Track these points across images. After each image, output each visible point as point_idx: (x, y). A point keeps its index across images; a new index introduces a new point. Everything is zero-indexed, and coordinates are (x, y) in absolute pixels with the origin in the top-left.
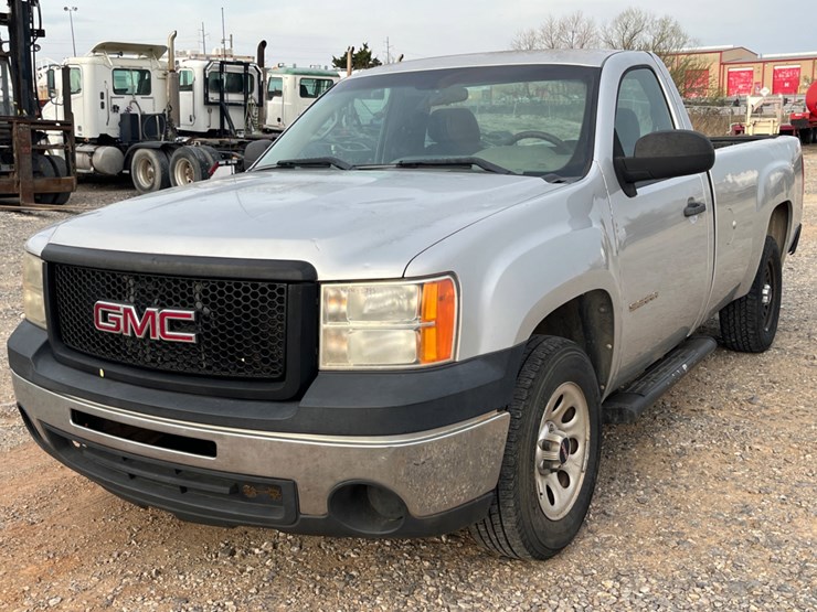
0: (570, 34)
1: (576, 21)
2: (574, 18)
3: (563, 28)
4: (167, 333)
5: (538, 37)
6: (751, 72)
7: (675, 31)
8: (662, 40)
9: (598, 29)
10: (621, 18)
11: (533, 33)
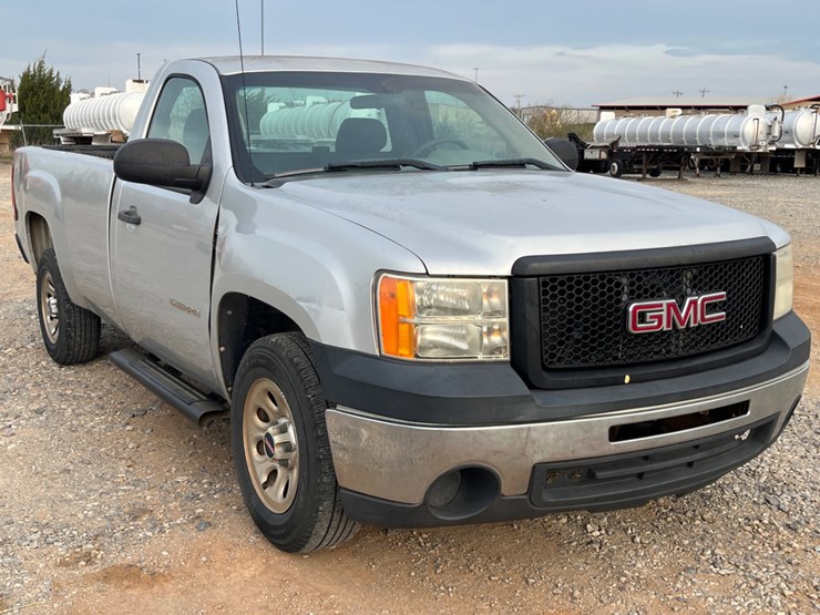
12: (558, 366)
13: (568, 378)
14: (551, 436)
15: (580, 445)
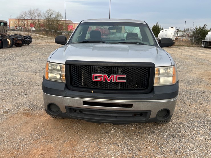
0: (35, 13)
1: (37, 10)
2: (36, 10)
3: (34, 12)
4: (118, 80)
5: (27, 13)
6: (72, 26)
7: (60, 15)
8: (57, 17)
9: (42, 13)
10: (48, 11)
11: (26, 12)
12: (76, 85)
13: (77, 89)
14: (68, 100)
15: (75, 104)
